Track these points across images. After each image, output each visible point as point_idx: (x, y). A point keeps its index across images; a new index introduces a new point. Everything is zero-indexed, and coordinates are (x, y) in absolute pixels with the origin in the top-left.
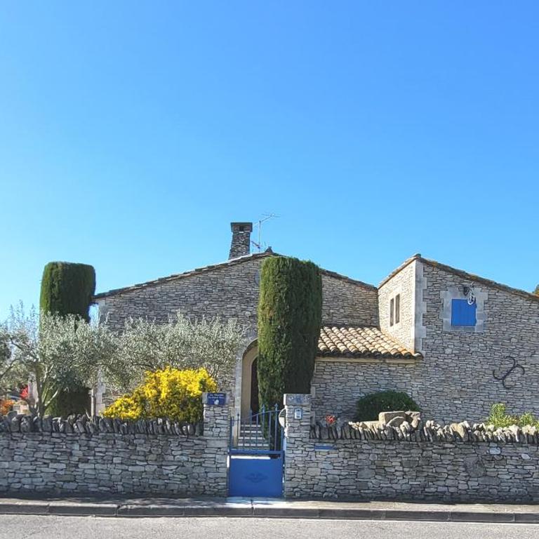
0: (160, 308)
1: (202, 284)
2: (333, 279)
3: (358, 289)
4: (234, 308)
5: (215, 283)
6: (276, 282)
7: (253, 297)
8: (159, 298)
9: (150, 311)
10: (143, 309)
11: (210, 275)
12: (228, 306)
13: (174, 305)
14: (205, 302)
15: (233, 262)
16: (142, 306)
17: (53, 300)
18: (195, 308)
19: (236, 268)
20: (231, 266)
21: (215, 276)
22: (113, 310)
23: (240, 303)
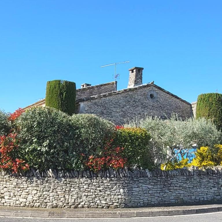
0: (109, 109)
1: (126, 97)
2: (176, 99)
3: (184, 104)
4: (139, 110)
5: (132, 97)
6: (217, 104)
7: (147, 105)
8: (108, 103)
9: (104, 110)
10: (101, 109)
11: (130, 93)
12: (137, 109)
13: (115, 107)
14: (128, 107)
15: (139, 87)
16: (101, 107)
17: (62, 102)
18: (123, 109)
19: (139, 90)
20: (138, 89)
21: (131, 94)
22: (87, 108)
23: (142, 108)
